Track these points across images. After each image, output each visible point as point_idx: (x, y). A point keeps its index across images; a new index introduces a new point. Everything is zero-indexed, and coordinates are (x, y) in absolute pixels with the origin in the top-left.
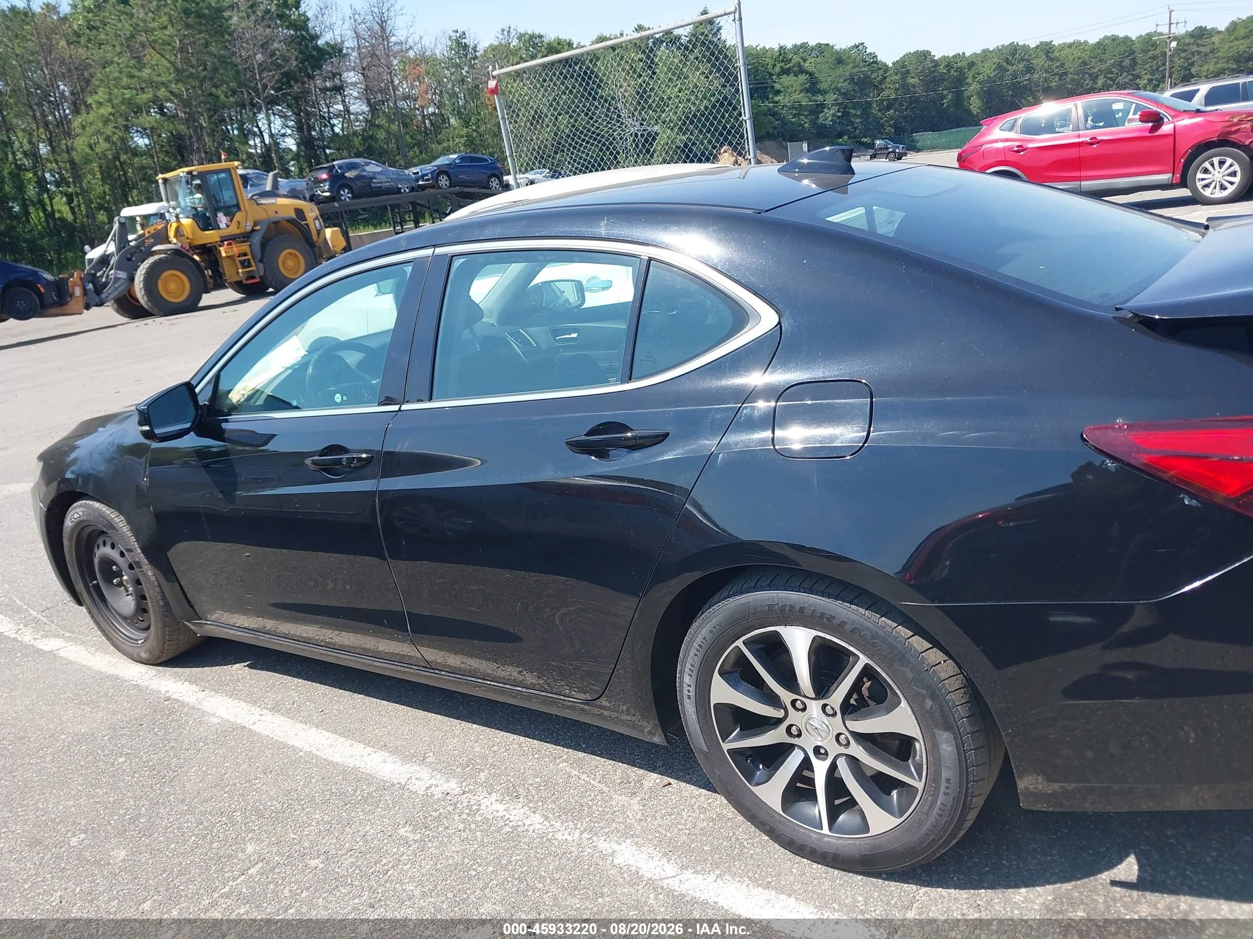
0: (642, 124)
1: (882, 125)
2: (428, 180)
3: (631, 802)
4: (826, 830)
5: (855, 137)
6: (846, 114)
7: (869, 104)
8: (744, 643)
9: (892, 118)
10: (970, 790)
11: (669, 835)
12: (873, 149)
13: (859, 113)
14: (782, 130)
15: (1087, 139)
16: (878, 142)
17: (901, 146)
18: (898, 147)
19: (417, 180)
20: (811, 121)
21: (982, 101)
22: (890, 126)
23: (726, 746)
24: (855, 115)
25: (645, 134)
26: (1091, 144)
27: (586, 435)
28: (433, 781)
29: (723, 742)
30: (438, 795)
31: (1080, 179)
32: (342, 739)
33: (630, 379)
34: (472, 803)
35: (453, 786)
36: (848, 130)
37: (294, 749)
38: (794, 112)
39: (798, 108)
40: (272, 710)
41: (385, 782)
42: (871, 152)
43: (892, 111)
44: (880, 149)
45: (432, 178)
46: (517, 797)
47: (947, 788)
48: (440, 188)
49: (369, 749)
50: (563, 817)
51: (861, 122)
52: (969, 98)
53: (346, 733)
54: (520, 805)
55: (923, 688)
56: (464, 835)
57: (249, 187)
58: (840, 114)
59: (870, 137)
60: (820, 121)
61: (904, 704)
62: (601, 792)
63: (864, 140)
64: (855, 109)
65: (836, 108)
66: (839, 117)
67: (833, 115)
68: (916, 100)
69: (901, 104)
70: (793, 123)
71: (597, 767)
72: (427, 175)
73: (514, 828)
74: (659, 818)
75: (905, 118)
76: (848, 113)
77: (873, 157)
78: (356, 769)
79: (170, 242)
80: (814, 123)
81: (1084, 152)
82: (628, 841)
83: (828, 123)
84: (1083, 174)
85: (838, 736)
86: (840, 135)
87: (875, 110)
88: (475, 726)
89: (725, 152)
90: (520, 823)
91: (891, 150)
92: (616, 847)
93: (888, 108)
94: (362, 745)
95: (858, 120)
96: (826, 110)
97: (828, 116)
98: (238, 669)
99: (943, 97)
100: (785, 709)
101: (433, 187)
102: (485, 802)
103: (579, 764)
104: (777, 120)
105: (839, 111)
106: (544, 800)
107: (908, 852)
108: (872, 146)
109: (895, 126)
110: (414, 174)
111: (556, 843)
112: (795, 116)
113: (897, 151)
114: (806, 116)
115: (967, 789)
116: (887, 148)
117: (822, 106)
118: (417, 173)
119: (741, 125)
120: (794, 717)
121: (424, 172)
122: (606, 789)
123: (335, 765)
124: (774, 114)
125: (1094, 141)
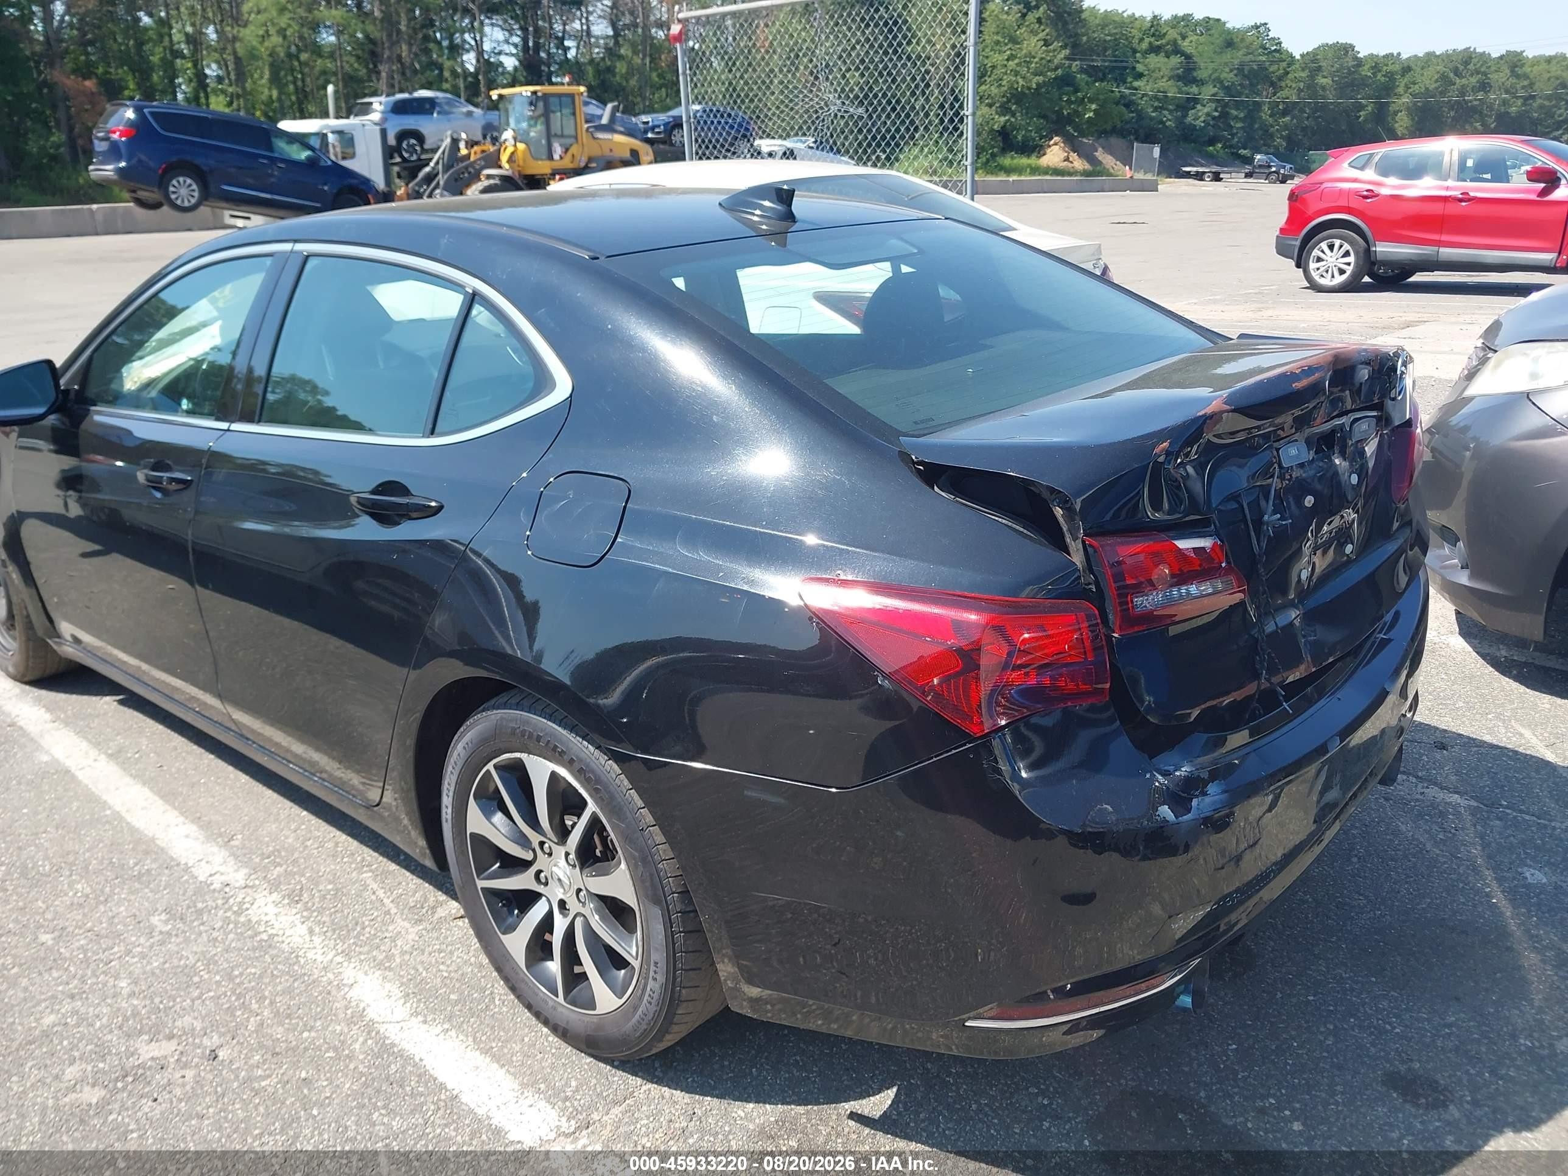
0: (843, 103)
1: (1272, 136)
2: (659, 133)
3: (411, 930)
4: (561, 999)
5: (1231, 147)
6: (1224, 115)
7: (1258, 105)
8: (496, 767)
9: (1286, 127)
10: (679, 980)
11: (424, 974)
12: (1250, 164)
13: (1242, 115)
14: (1136, 126)
15: (1457, 194)
16: (1258, 157)
17: (1288, 166)
18: (1284, 167)
19: (646, 132)
20: (1177, 118)
21: (1413, 119)
22: (1282, 137)
23: (481, 884)
24: (1236, 117)
25: (846, 116)
26: (1461, 200)
27: (373, 492)
28: (222, 869)
29: (478, 877)
30: (217, 886)
31: (1439, 244)
32: (160, 802)
33: (432, 432)
34: (247, 900)
35: (238, 877)
36: (1223, 136)
37: (105, 805)
38: (1156, 104)
39: (1162, 101)
40: (110, 756)
41: (172, 859)
42: (1248, 168)
43: (1288, 118)
44: (1260, 166)
45: (665, 131)
46: (297, 902)
47: (655, 972)
48: (672, 145)
49: (181, 819)
50: (329, 934)
51: (1242, 128)
52: (1396, 113)
53: (168, 796)
54: (294, 911)
55: (636, 850)
56: (215, 934)
57: (435, 115)
58: (1216, 114)
59: (1251, 149)
60: (1189, 119)
61: (623, 866)
62: (388, 913)
63: (1242, 152)
64: (1237, 109)
65: (1214, 105)
66: (1214, 118)
67: (1208, 114)
68: (1324, 107)
69: (1302, 111)
70: (1152, 119)
71: (400, 883)
72: (659, 126)
73: (272, 936)
74: (426, 953)
75: (1304, 129)
76: (1228, 113)
77: (1248, 175)
78: (153, 839)
79: (500, 167)
80: (1180, 121)
81: (1451, 209)
82: (379, 972)
83: (1200, 123)
84: (1445, 238)
85: (579, 891)
86: (1212, 142)
87: (1265, 114)
88: (305, 813)
89: (1056, 144)
90: (281, 933)
91: (1274, 169)
92: (360, 976)
93: (1284, 113)
94: (176, 813)
95: (1239, 125)
96: (1199, 107)
97: (1199, 116)
98: (106, 703)
99: (1362, 107)
100: (534, 850)
101: (664, 142)
102: (260, 902)
103: (382, 876)
104: (1132, 112)
105: (1216, 110)
106: (321, 911)
107: (624, 1041)
108: (1249, 161)
109: (1289, 139)
110: (644, 123)
111: (302, 961)
112: (1156, 109)
113: (1282, 171)
114: (1171, 111)
115: (675, 978)
116: (1270, 167)
117: (1193, 101)
118: (647, 123)
119: (961, 121)
120: (542, 862)
121: (656, 123)
122: (394, 911)
123: (133, 830)
124: (1129, 104)
125: (1466, 198)
